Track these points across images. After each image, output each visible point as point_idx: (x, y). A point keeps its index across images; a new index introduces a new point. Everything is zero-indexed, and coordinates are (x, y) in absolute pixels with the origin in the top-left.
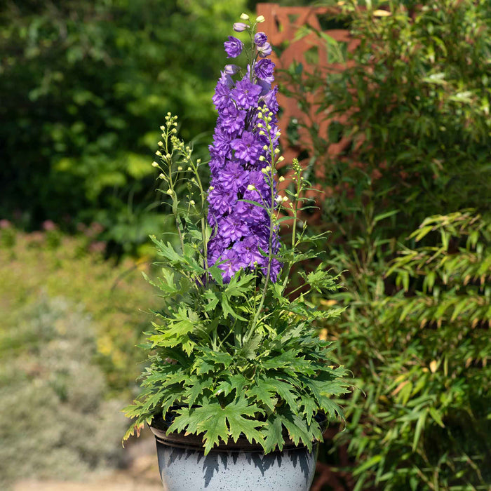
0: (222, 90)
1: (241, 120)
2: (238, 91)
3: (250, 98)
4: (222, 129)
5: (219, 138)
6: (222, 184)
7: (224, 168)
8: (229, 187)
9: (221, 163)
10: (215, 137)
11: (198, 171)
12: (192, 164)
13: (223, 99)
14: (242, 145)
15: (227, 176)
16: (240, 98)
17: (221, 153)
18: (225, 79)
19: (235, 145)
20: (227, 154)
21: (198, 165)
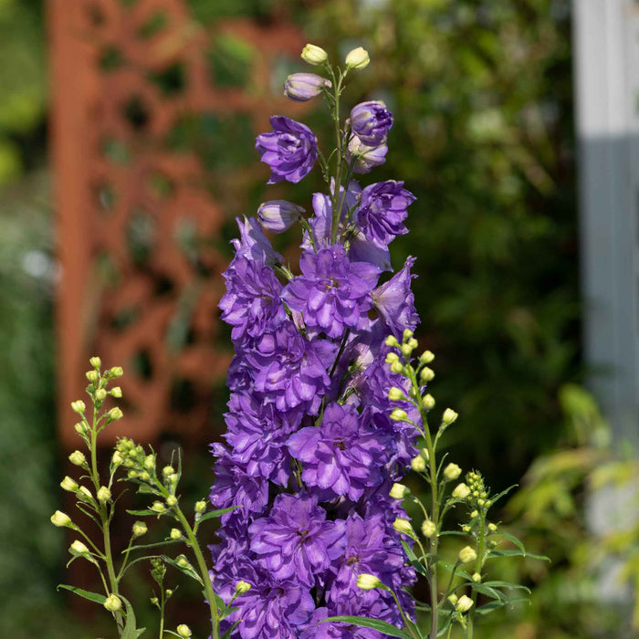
0: (249, 279)
1: (319, 371)
2: (309, 285)
3: (347, 303)
4: (257, 398)
5: (246, 423)
6: (263, 562)
7: (266, 514)
8: (283, 573)
9: (254, 499)
10: (230, 421)
11: (198, 535)
12: (181, 517)
13: (256, 308)
14: (324, 448)
15: (276, 538)
16: (314, 304)
17: (253, 469)
18: (252, 242)
19: (302, 447)
20: (274, 474)
21: (198, 518)
